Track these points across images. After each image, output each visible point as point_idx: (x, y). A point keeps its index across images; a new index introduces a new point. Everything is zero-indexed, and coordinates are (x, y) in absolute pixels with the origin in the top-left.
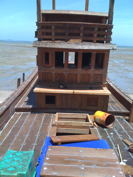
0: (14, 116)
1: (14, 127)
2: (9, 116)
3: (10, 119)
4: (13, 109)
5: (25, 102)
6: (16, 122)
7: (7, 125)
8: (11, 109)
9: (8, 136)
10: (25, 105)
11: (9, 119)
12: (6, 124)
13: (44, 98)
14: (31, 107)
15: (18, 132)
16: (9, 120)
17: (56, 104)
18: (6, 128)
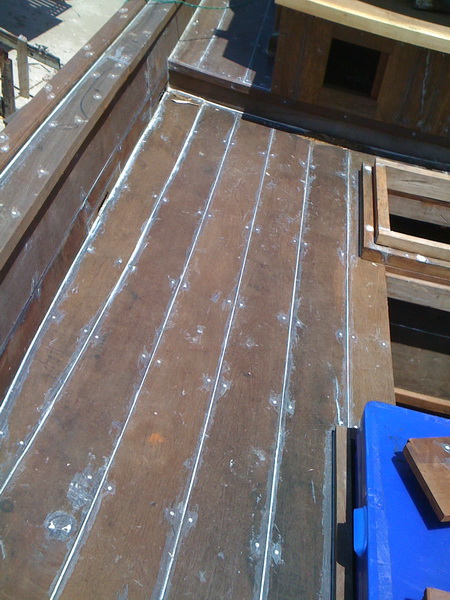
0: (164, 114)
1: (163, 206)
2: (139, 119)
3: (145, 132)
4: (158, 75)
5: (220, 34)
6: (176, 169)
7: (130, 177)
8: (154, 71)
9: (131, 277)
10: (219, 56)
11: (139, 135)
12: (122, 168)
13: (323, 51)
14: (246, 79)
15: (184, 254)
16: (141, 141)
17: (376, 99)
18: (126, 197)
